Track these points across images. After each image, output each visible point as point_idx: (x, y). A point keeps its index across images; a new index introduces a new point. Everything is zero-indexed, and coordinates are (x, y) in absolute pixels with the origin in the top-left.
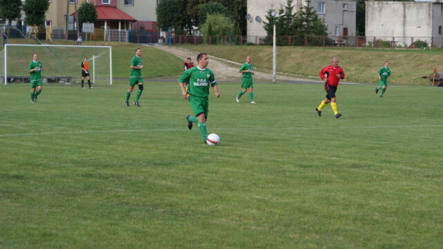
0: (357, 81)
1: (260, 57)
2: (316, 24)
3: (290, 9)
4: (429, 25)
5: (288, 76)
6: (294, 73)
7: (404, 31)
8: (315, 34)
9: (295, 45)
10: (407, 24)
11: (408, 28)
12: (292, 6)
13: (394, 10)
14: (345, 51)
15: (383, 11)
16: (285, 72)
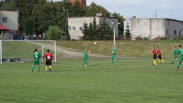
0: (142, 57)
1: (83, 46)
2: (109, 30)
3: (95, 22)
4: (163, 29)
5: (102, 55)
6: (105, 54)
7: (151, 33)
8: (109, 34)
9: (99, 40)
10: (152, 29)
11: (152, 31)
12: (96, 21)
13: (145, 23)
14: (128, 42)
15: (140, 23)
16: (100, 53)
